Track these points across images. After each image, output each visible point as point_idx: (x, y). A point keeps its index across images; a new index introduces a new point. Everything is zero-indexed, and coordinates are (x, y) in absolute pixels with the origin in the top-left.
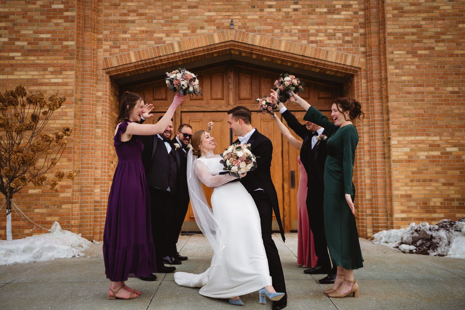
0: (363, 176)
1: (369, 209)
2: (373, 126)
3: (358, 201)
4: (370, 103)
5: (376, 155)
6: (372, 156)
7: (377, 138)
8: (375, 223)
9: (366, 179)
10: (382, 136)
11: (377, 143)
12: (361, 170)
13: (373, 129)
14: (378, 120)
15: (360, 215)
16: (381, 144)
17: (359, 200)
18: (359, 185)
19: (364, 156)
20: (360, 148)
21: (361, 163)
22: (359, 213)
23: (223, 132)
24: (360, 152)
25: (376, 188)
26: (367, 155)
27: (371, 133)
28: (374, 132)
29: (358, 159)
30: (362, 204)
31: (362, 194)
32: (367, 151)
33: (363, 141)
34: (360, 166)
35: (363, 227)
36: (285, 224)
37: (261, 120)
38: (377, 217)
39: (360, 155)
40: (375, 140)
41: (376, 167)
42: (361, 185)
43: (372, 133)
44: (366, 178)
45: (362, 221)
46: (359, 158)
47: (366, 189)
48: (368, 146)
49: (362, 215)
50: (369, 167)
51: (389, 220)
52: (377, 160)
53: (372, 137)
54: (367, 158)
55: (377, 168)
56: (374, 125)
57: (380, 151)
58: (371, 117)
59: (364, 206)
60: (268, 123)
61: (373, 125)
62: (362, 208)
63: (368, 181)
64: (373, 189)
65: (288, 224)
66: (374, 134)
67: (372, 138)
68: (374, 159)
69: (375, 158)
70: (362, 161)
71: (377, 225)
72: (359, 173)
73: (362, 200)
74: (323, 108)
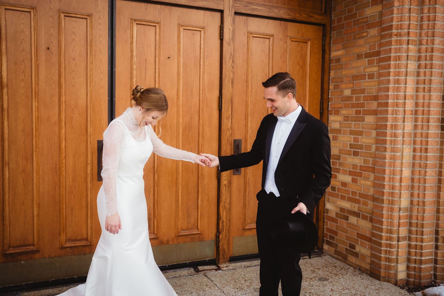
0: (398, 162)
1: (404, 226)
2: (428, 62)
3: (382, 211)
4: (426, 11)
5: (428, 122)
6: (419, 123)
7: (433, 86)
8: (413, 254)
9: (403, 169)
10: (441, 84)
11: (433, 97)
12: (393, 150)
13: (428, 67)
14: (438, 50)
15: (384, 238)
16: (439, 100)
17: (384, 209)
18: (387, 179)
19: (404, 122)
20: (397, 105)
21: (395, 135)
22: (383, 234)
23: (91, 46)
24: (396, 112)
25: (421, 188)
26: (409, 120)
27: (422, 74)
28: (428, 73)
29: (389, 126)
30: (391, 217)
31: (392, 196)
32: (410, 113)
33: (405, 92)
34: (393, 142)
35: (389, 260)
36: (221, 248)
37: (180, 25)
38: (419, 243)
39: (395, 119)
40: (430, 91)
41: (427, 145)
42: (392, 179)
43: (425, 76)
44: (404, 165)
45: (388, 249)
46: (392, 125)
47: (403, 188)
48: (411, 101)
49: (390, 239)
50: (410, 144)
51: (440, 248)
52: (430, 132)
53: (424, 83)
54: (409, 126)
55: (429, 147)
56: (431, 59)
57: (435, 114)
58: (424, 42)
59: (396, 221)
60: (194, 35)
61: (428, 58)
62: (391, 224)
63: (406, 173)
64: (416, 188)
65: (225, 247)
66: (427, 78)
67: (421, 86)
68: (422, 129)
69: (425, 128)
70: (400, 131)
71: (418, 258)
72: (388, 154)
73: (392, 210)
74: (298, 15)
